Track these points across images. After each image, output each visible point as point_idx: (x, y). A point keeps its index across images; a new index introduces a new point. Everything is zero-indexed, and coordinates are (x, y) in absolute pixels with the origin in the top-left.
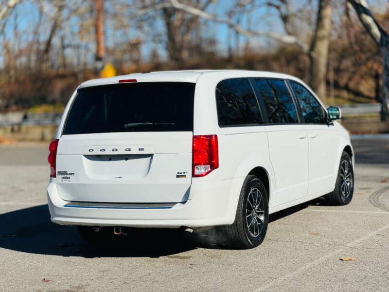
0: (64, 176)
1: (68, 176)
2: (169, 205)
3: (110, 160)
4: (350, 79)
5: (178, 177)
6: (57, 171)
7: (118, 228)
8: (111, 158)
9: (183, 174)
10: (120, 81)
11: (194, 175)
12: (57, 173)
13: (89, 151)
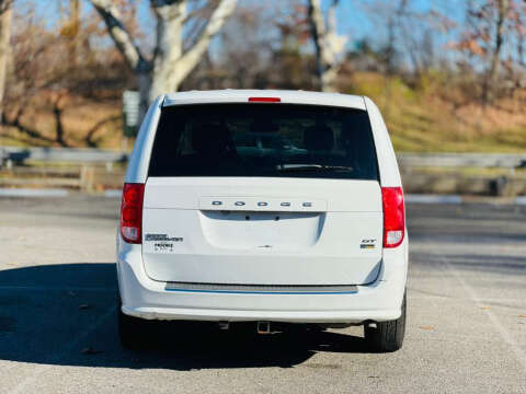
0: (158, 242)
1: (171, 242)
2: (351, 288)
3: (248, 218)
4: (20, 113)
5: (362, 246)
6: (144, 233)
7: (263, 324)
8: (249, 216)
9: (370, 243)
10: (250, 99)
11: (385, 245)
12: (144, 238)
13: (214, 203)
